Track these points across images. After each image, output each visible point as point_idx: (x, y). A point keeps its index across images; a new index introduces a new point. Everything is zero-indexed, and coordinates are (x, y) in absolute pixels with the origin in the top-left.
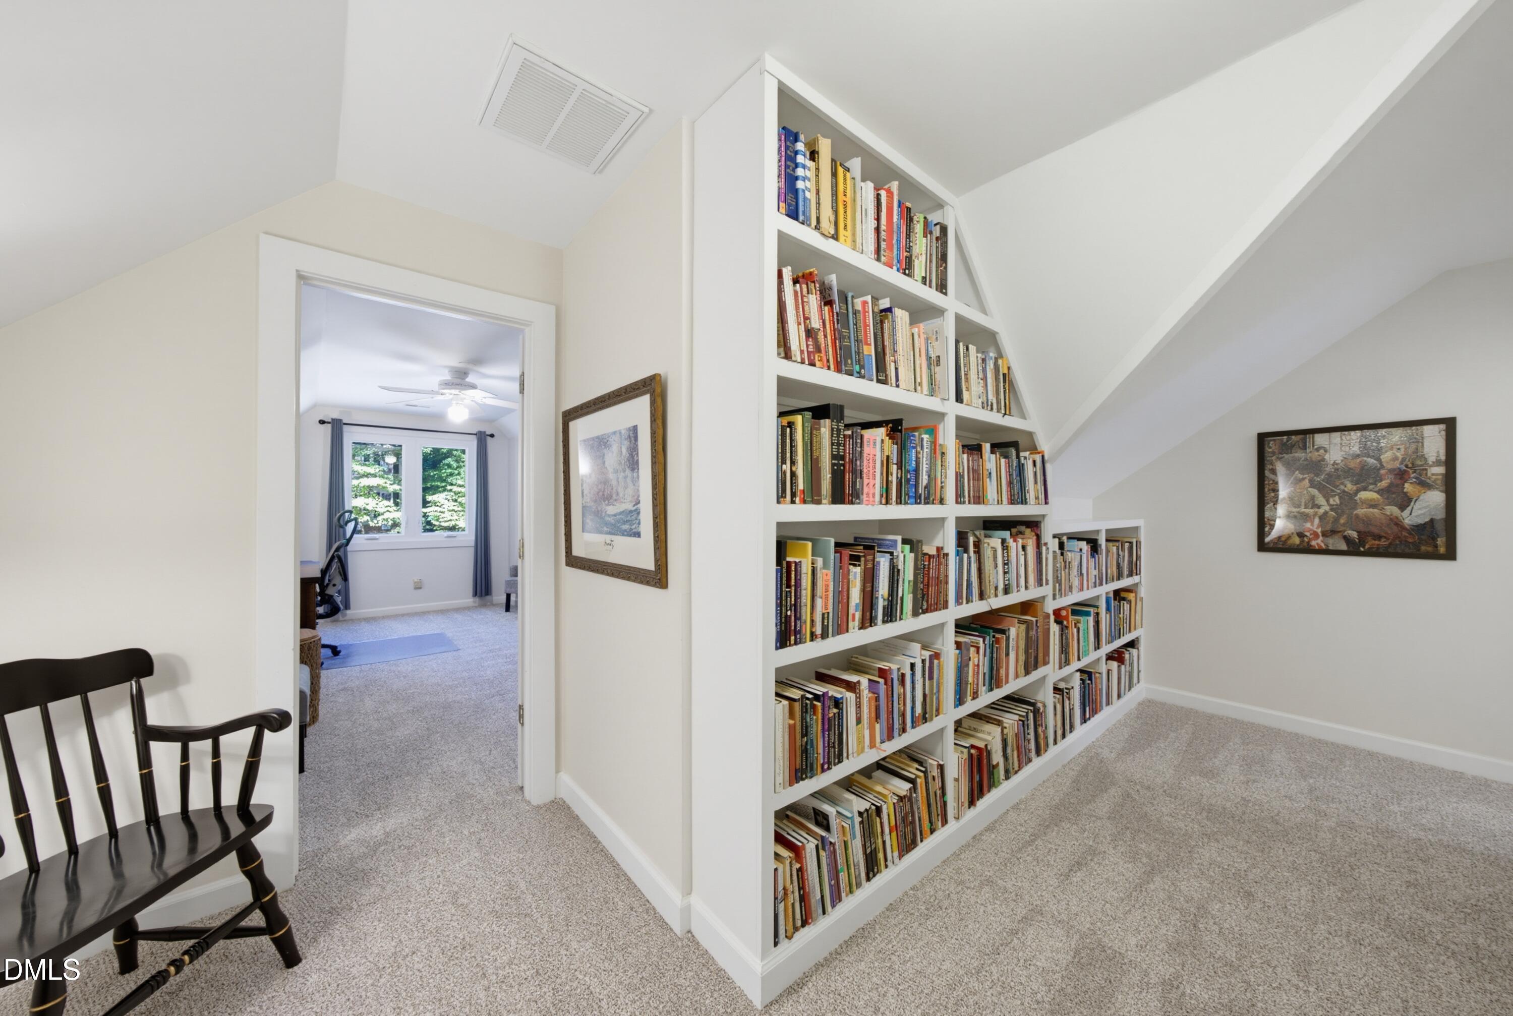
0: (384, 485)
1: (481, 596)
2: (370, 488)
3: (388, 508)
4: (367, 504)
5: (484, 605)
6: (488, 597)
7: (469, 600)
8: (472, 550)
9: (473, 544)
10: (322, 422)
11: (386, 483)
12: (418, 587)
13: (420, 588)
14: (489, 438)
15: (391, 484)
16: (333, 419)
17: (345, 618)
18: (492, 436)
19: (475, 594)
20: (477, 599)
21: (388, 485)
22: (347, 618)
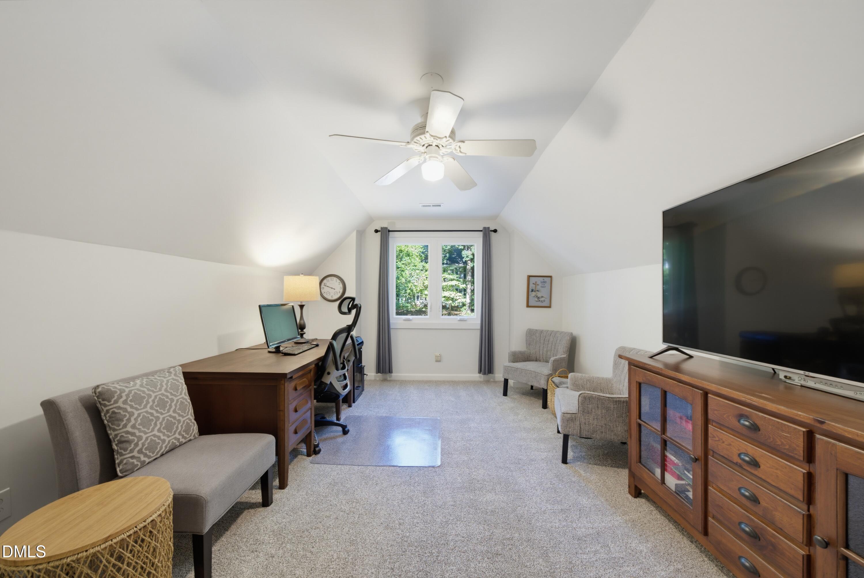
0: (458, 284)
1: (485, 374)
2: (452, 286)
3: (460, 297)
4: (451, 295)
5: (487, 382)
6: (490, 375)
7: (476, 376)
8: (478, 333)
9: (479, 327)
10: (376, 231)
11: (459, 283)
12: (438, 360)
13: (440, 361)
14: (493, 233)
15: (461, 284)
16: (382, 228)
17: (391, 379)
18: (495, 231)
19: (480, 371)
20: (481, 375)
21: (460, 285)
22: (393, 378)
